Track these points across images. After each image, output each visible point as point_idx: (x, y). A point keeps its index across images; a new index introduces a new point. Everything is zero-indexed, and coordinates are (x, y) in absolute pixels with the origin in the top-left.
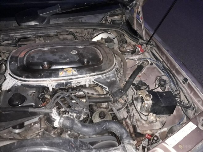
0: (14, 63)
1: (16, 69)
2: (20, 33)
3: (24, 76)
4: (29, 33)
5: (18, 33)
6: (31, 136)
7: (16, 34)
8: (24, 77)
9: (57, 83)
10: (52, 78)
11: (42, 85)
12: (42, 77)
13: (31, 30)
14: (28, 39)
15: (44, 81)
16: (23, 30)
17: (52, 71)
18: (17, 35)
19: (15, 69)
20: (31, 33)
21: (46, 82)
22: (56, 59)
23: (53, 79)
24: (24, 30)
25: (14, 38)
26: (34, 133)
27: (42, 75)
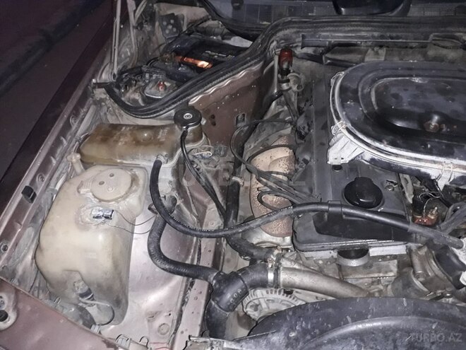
0: (352, 104)
1: (362, 120)
2: (345, 32)
3: (387, 141)
4: (363, 34)
5: (341, 32)
6: (357, 279)
7: (333, 34)
8: (385, 143)
9: (461, 175)
10: (455, 158)
11: (423, 170)
12: (430, 152)
13: (372, 26)
14: (352, 48)
15: (435, 162)
16: (354, 26)
17: (452, 141)
18: (334, 37)
19: (359, 119)
20: (369, 34)
21: (440, 167)
22: (456, 111)
23: (457, 161)
24: (357, 26)
25: (327, 43)
26: (368, 276)
27: (429, 146)
